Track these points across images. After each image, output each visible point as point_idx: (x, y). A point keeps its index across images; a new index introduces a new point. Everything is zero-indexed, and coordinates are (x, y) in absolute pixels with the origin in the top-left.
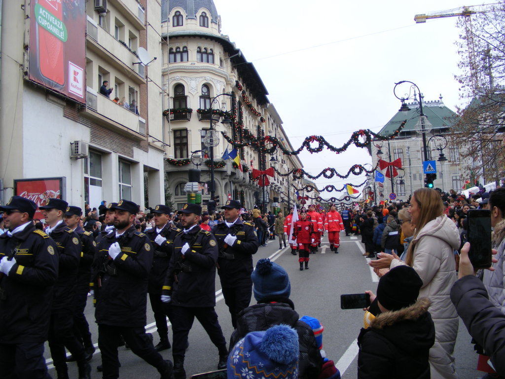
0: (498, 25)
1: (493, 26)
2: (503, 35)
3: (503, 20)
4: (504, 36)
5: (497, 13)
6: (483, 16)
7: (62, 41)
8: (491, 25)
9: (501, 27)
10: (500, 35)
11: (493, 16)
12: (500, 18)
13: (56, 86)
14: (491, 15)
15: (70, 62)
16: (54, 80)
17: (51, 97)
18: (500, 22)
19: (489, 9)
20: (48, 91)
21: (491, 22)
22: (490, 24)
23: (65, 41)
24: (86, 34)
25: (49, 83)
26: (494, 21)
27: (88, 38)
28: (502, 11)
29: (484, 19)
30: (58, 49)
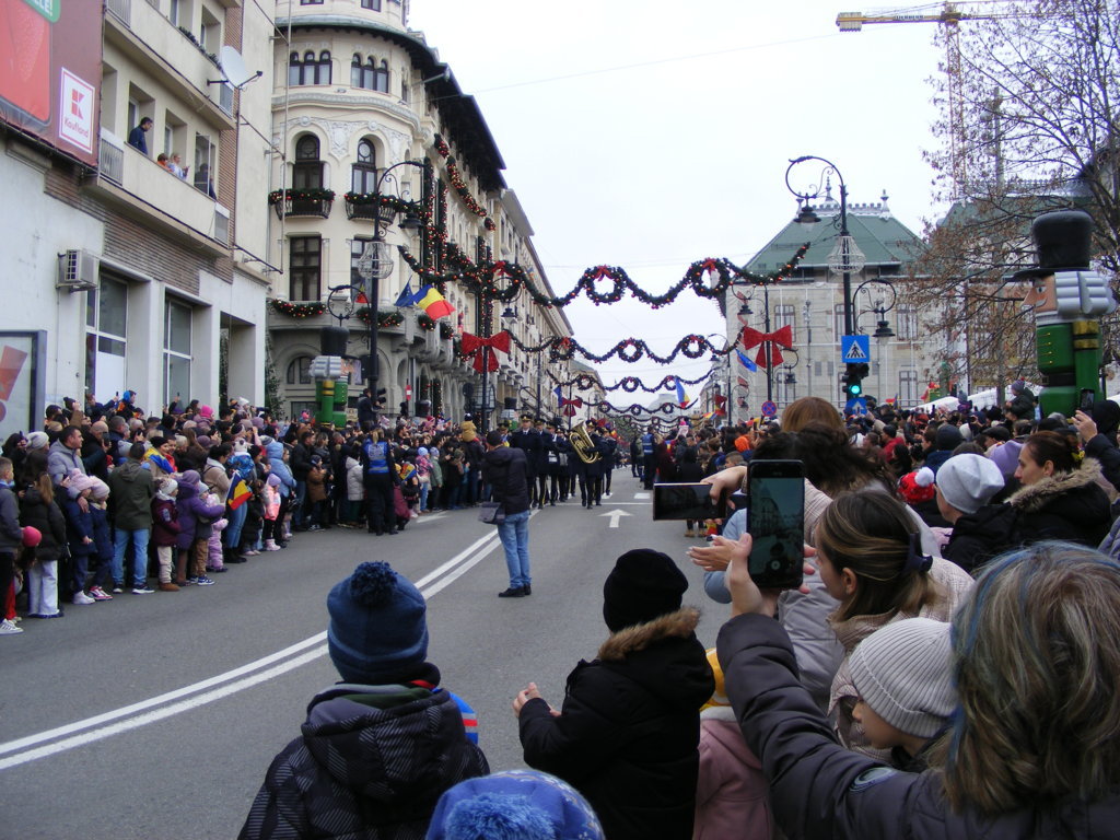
0: (1023, 47)
1: (1011, 49)
2: (1032, 70)
3: (1034, 37)
4: (1034, 73)
5: (1022, 21)
6: (992, 26)
7: (46, 20)
8: (1008, 47)
9: (1029, 52)
10: (1027, 69)
11: (1013, 28)
12: (1028, 34)
13: (29, 122)
14: (1008, 26)
15: (64, 70)
16: (27, 109)
17: (17, 148)
18: (1027, 40)
19: (1006, 12)
20: (12, 131)
21: (1008, 39)
22: (1006, 43)
23: (54, 20)
24: (104, 6)
25: (15, 114)
26: (1015, 39)
27: (108, 17)
28: (1033, 17)
29: (995, 32)
30: (37, 41)
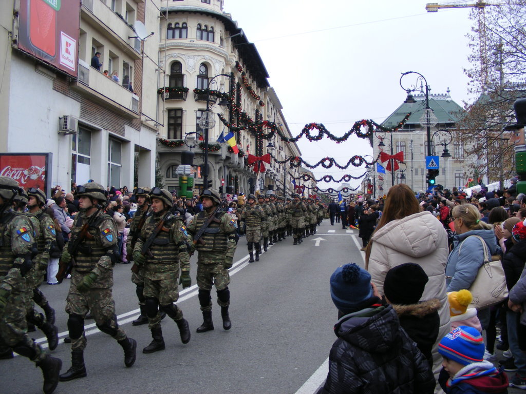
0: (512, 20)
1: (507, 20)
2: (517, 30)
3: (518, 14)
5: (512, 6)
6: (498, 9)
7: (54, 10)
8: (505, 19)
9: (515, 21)
10: (514, 30)
11: (508, 10)
12: (515, 13)
13: (46, 57)
14: (505, 9)
15: (62, 32)
16: (45, 51)
17: (40, 68)
18: (514, 16)
19: (504, 2)
20: (38, 61)
21: (505, 15)
22: (504, 17)
23: (58, 10)
24: (81, 3)
25: (39, 53)
26: (508, 15)
27: (83, 8)
29: (499, 12)
30: (50, 18)
